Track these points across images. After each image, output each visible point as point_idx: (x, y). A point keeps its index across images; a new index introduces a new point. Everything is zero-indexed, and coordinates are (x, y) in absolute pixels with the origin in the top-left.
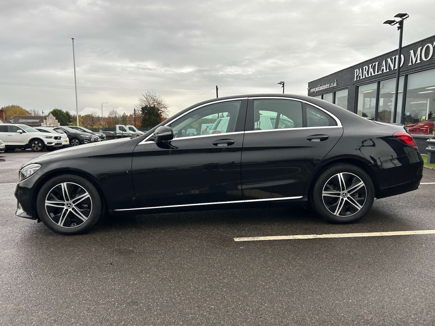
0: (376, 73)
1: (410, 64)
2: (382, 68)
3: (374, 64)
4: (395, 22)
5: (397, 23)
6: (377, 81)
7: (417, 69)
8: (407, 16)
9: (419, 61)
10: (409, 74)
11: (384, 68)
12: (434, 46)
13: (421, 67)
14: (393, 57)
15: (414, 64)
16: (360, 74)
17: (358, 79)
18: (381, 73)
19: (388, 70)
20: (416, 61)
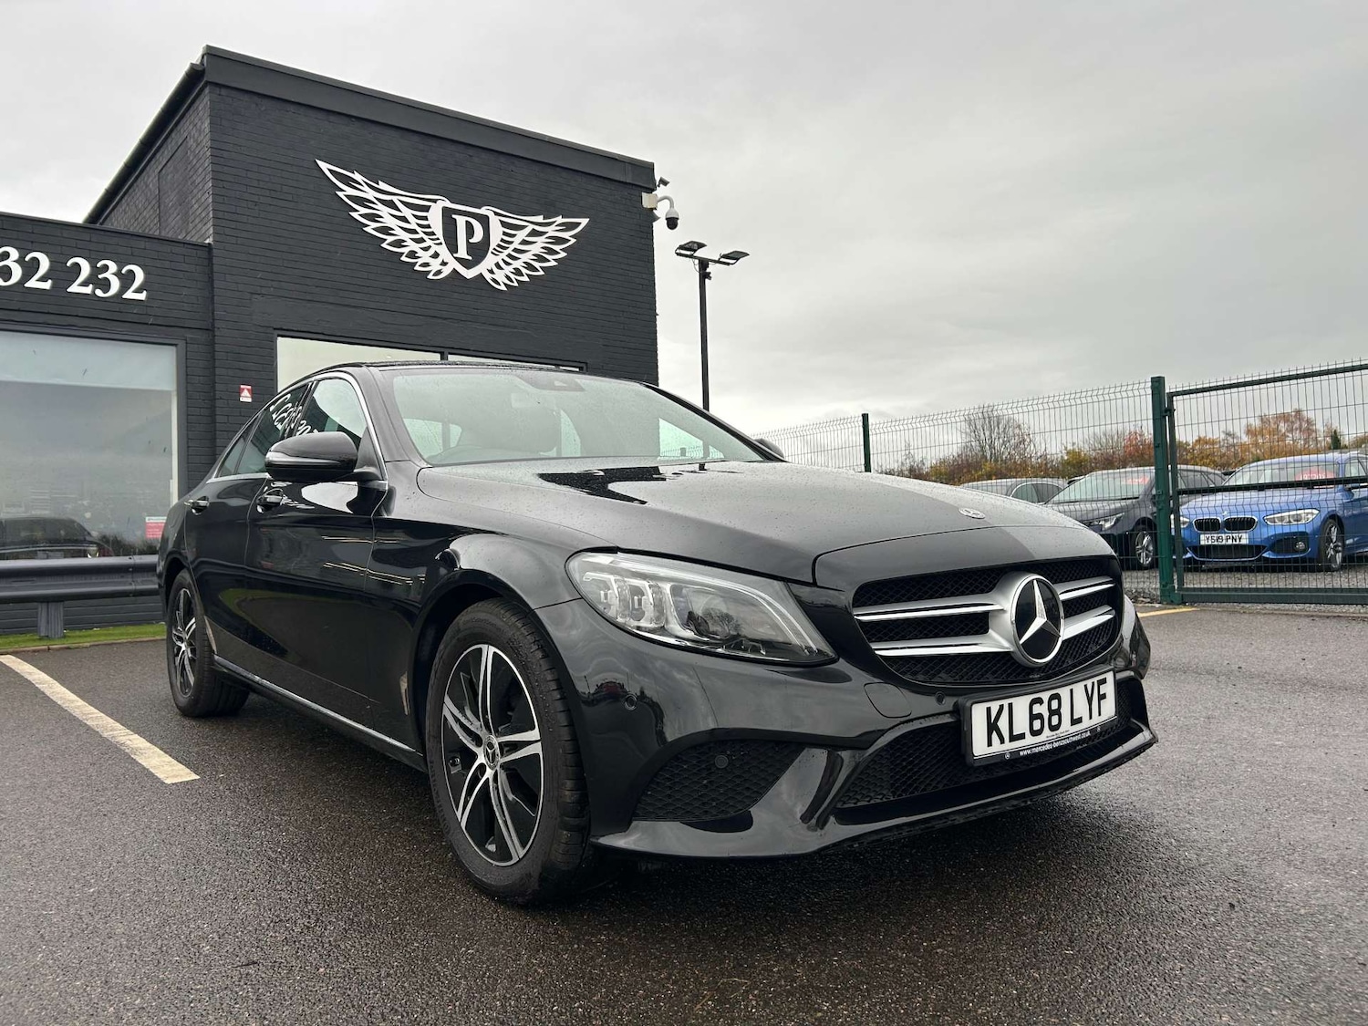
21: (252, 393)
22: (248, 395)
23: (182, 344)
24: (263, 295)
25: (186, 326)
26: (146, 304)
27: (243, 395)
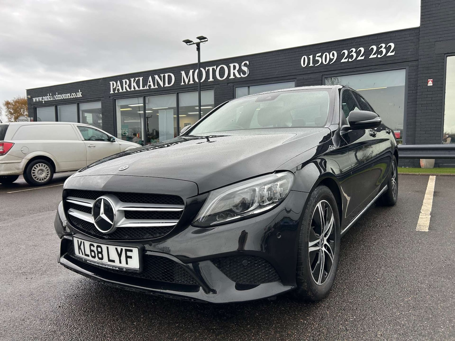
0: (141, 88)
1: (183, 84)
2: (149, 84)
3: (137, 79)
4: (192, 43)
5: (194, 43)
6: (143, 96)
7: (190, 89)
8: (206, 40)
9: (191, 82)
10: (179, 93)
11: (152, 83)
12: (206, 71)
13: (195, 88)
14: (162, 75)
15: (187, 83)
16: (118, 87)
17: (116, 92)
18: (148, 88)
19: (156, 87)
20: (189, 81)
21: (433, 82)
22: (431, 83)
23: (407, 68)
24: (440, 41)
25: (409, 60)
26: (395, 56)
27: (429, 83)
